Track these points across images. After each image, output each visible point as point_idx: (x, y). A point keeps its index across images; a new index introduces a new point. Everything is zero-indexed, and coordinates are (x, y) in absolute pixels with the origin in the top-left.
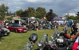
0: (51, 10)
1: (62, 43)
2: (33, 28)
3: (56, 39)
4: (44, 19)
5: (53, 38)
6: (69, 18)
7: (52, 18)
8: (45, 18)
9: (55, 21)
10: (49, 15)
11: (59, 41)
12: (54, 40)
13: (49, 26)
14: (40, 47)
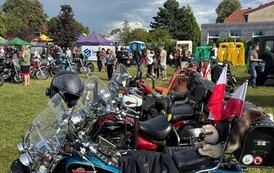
0: (66, 9)
1: (138, 109)
2: (7, 73)
3: (120, 95)
4: (40, 41)
5: (107, 95)
6: (129, 36)
7: (73, 39)
8: (44, 37)
9: (84, 48)
10: (59, 28)
11: (128, 103)
12: (113, 102)
13: (67, 64)
14: (76, 126)
